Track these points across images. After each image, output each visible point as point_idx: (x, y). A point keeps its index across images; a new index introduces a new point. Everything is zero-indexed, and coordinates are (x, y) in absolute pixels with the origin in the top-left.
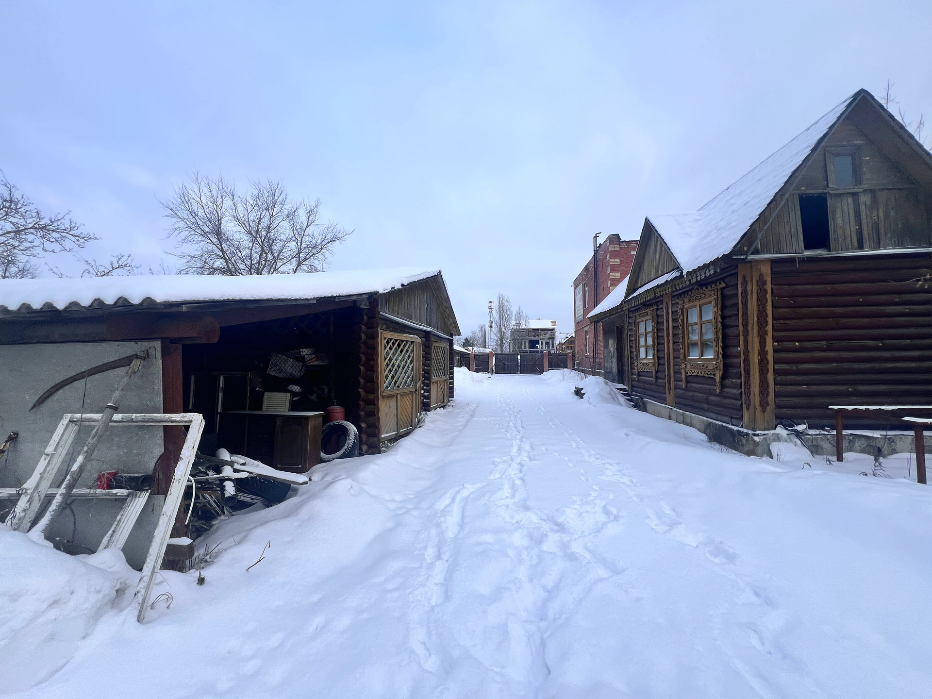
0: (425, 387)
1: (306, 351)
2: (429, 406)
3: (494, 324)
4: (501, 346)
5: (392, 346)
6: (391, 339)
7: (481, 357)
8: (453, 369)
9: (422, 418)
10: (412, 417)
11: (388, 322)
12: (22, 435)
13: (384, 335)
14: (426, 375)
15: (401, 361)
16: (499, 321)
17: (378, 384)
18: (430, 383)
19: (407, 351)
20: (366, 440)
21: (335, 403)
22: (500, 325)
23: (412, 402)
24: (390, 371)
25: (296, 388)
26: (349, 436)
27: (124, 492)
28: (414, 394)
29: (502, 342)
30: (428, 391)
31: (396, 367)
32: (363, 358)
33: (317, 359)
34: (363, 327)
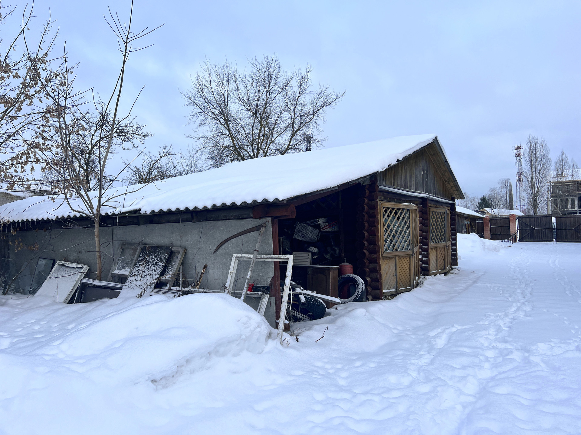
0: (423, 253)
1: (322, 221)
2: (428, 271)
3: (523, 178)
4: (535, 205)
5: (389, 214)
6: (389, 208)
7: (499, 221)
8: (456, 235)
9: (421, 282)
10: (410, 278)
11: (385, 194)
12: (209, 266)
13: (383, 205)
14: (424, 240)
15: (398, 227)
16: (531, 173)
17: (379, 245)
18: (428, 249)
19: (404, 218)
20: (371, 292)
21: (345, 261)
22: (532, 179)
23: (410, 265)
24: (389, 235)
25: (315, 250)
26: (358, 286)
27: (260, 293)
28: (411, 256)
29: (535, 200)
30: (427, 256)
31: (394, 232)
32: (366, 225)
33: (330, 227)
34: (366, 200)
